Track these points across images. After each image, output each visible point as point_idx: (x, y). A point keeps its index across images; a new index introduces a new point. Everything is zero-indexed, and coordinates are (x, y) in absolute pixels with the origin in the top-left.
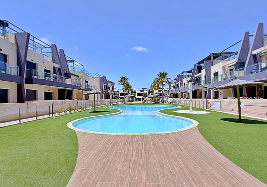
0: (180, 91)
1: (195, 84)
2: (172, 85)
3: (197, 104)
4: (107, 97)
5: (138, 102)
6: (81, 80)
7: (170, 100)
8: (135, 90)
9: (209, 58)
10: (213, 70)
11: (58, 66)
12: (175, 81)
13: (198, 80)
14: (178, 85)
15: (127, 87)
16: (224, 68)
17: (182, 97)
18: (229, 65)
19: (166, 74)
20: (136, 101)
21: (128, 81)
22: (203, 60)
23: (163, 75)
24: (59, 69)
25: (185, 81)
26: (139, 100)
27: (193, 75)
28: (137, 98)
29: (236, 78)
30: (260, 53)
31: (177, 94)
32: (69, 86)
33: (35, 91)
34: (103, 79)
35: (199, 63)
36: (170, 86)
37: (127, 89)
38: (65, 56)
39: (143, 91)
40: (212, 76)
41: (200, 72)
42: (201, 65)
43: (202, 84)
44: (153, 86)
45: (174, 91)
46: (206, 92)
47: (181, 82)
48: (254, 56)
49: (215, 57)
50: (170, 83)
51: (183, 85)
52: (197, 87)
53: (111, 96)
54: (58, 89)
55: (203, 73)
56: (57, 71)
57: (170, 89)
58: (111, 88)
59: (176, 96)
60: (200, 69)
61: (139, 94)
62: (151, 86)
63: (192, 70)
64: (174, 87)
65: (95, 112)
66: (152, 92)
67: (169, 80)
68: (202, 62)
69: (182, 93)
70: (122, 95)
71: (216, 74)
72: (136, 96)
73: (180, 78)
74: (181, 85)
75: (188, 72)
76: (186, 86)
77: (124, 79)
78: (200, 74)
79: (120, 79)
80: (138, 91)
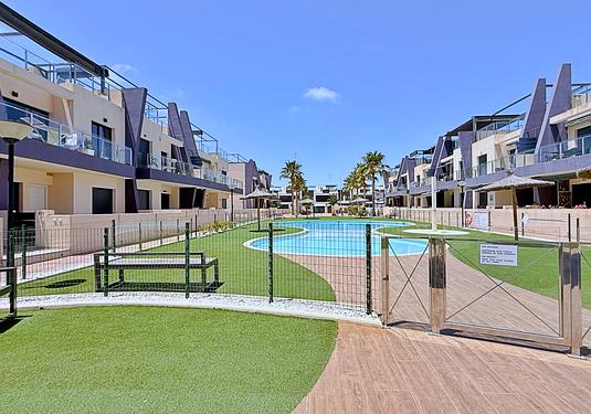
0: (408, 192)
1: (441, 177)
2: (391, 179)
3: (446, 218)
5: (320, 215)
6: (215, 170)
7: (388, 210)
8: (312, 189)
9: (468, 127)
10: (478, 149)
11: (180, 144)
12: (398, 170)
13: (446, 170)
14: (404, 180)
15: (298, 182)
16: (498, 147)
17: (412, 205)
18: (509, 142)
19: (381, 157)
20: (315, 212)
21: (300, 170)
22: (457, 129)
23: (375, 160)
24: (182, 149)
25: (419, 170)
26: (321, 210)
27: (436, 159)
28: (317, 205)
29: (510, 174)
30: (564, 122)
31: (402, 197)
32: (199, 181)
33: (148, 192)
35: (449, 135)
36: (386, 181)
38: (190, 123)
39: (328, 191)
40: (475, 163)
41: (450, 153)
42: (453, 138)
43: (455, 179)
44: (351, 181)
45: (396, 192)
46: (462, 195)
47: (412, 172)
48: (554, 127)
49: (481, 125)
50: (387, 175)
52: (444, 185)
53: (265, 201)
54: (181, 189)
55: (457, 155)
56: (178, 153)
57: (387, 187)
58: (265, 184)
59: (399, 202)
60: (450, 147)
61: (319, 199)
62: (348, 180)
63: (433, 149)
64: (395, 183)
65: (259, 231)
66: (347, 194)
67: (386, 169)
68: (455, 133)
69: (414, 196)
70: (283, 199)
71: (483, 159)
72: (314, 202)
73: (409, 163)
74: (412, 180)
75: (425, 152)
76: (421, 182)
77: (292, 167)
78: (450, 157)
79: (285, 166)
80: (318, 192)
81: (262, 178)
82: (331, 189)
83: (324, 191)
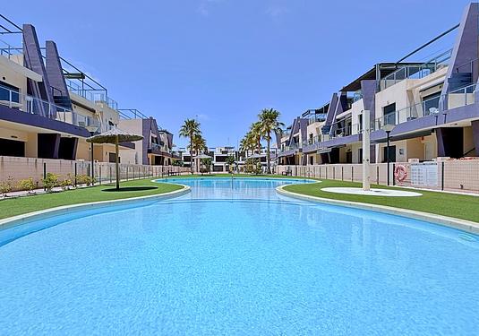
0: (301, 150)
1: (338, 133)
2: (283, 140)
4: (158, 161)
5: (219, 173)
6: (100, 120)
7: (282, 169)
8: (212, 150)
9: (371, 76)
10: (382, 100)
11: (37, 78)
12: (290, 131)
14: (296, 140)
15: (198, 142)
16: (410, 93)
17: (305, 163)
18: (422, 87)
19: (276, 114)
20: (214, 171)
21: (199, 128)
22: (360, 79)
23: (270, 117)
24: (41, 84)
25: (312, 129)
26: (220, 168)
27: (330, 117)
28: (216, 165)
31: (294, 156)
34: (150, 124)
35: (345, 90)
37: (196, 147)
38: (59, 57)
39: (226, 152)
40: (379, 113)
41: (347, 108)
43: (353, 134)
44: (247, 141)
45: (288, 151)
47: (304, 131)
49: (385, 73)
51: (308, 137)
52: (343, 140)
53: (166, 159)
55: (357, 108)
56: (36, 89)
57: (279, 147)
58: (166, 143)
59: (291, 160)
60: (346, 103)
61: (219, 159)
62: (244, 141)
63: (326, 107)
64: (288, 143)
65: (118, 189)
66: (243, 154)
67: (281, 126)
69: (306, 154)
70: (187, 159)
71: (390, 109)
72: (214, 162)
73: (301, 124)
74: (304, 138)
75: (317, 112)
76: (315, 139)
77: (191, 126)
78: (348, 112)
79: (185, 124)
80: (218, 153)
81: (163, 137)
82: (229, 150)
83: (223, 152)
